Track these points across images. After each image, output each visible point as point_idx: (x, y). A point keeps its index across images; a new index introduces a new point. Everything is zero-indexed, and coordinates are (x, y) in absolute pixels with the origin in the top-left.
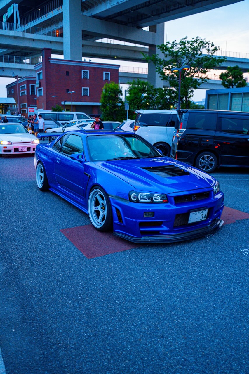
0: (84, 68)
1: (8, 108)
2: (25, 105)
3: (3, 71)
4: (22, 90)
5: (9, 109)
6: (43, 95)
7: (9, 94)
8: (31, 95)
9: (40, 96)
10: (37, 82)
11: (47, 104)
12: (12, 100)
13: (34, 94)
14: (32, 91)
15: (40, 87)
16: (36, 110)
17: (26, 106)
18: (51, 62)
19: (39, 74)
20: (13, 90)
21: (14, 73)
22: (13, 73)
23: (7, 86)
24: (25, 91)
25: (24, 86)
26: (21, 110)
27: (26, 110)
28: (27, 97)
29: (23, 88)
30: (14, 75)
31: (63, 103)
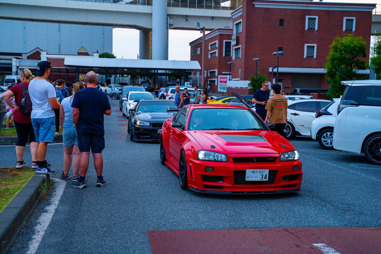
0: (309, 12)
1: (189, 76)
2: (215, 72)
3: (187, 20)
4: (212, 50)
5: (191, 79)
6: (240, 57)
7: (193, 55)
8: (225, 57)
9: (237, 58)
10: (234, 37)
11: (245, 70)
12: (196, 65)
13: (230, 55)
14: (226, 51)
15: (237, 44)
16: (230, 80)
17: (216, 75)
18: (256, 6)
19: (237, 25)
20: (199, 49)
21: (200, 24)
22: (198, 23)
23: (191, 44)
24: (217, 51)
25: (216, 43)
26: (209, 79)
27: (215, 81)
28: (218, 61)
29: (214, 47)
30: (200, 27)
31: (270, 70)
